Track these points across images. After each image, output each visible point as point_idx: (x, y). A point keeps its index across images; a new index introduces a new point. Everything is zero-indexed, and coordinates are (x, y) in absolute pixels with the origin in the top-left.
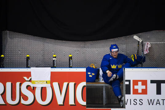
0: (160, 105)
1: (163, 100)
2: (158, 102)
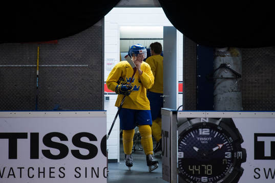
0: (15, 177)
1: (21, 168)
2: (11, 173)
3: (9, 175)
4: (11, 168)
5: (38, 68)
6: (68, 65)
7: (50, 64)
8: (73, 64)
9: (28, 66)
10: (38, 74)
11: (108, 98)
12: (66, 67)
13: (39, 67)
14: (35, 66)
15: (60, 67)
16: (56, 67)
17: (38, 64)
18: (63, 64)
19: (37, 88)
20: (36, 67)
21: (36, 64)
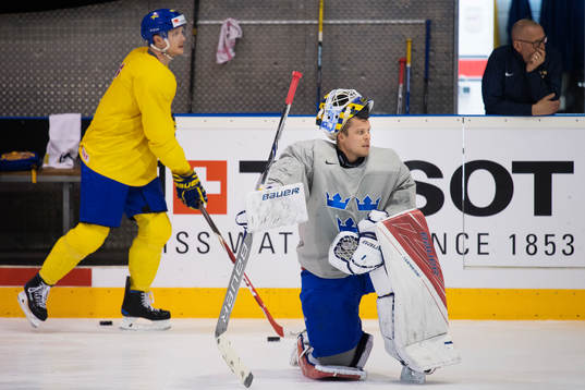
1: (286, 234)
3: (262, 247)
4: (267, 234)
5: (321, 27)
6: (384, 21)
7: (345, 18)
8: (393, 18)
9: (300, 22)
10: (321, 39)
11: (467, 90)
12: (379, 24)
13: (324, 25)
14: (316, 22)
15: (366, 24)
16: (359, 24)
17: (321, 18)
18: (373, 18)
19: (320, 68)
20: (318, 25)
21: (318, 19)
